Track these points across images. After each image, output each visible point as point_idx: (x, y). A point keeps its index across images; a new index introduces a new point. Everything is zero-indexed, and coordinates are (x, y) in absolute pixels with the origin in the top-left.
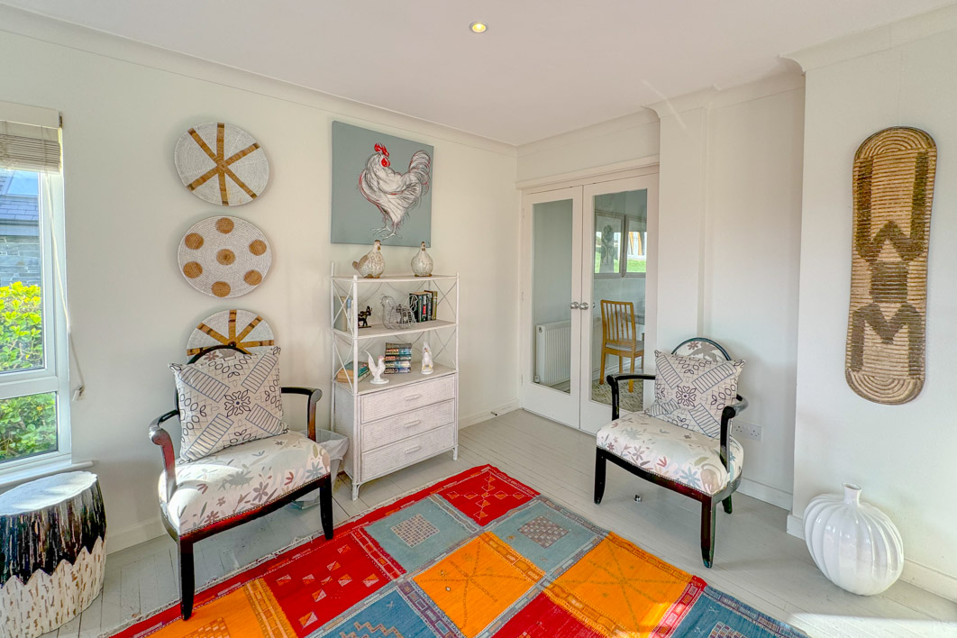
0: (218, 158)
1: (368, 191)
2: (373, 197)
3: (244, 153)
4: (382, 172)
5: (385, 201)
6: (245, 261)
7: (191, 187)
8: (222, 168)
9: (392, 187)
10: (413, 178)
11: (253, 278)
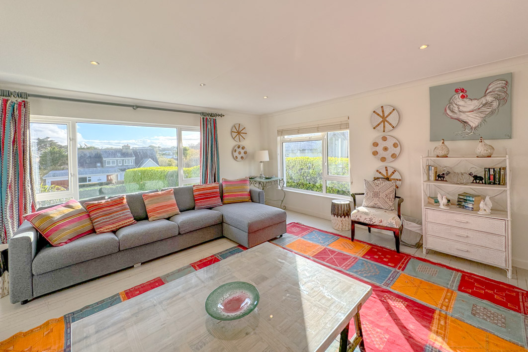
0: (383, 117)
1: (451, 114)
2: (455, 116)
3: (391, 113)
4: (461, 102)
5: (463, 117)
6: (392, 150)
7: (374, 128)
8: (384, 120)
9: (471, 108)
10: (489, 98)
11: (394, 156)
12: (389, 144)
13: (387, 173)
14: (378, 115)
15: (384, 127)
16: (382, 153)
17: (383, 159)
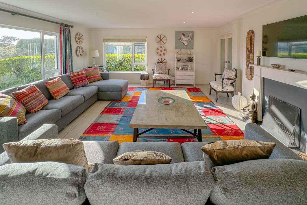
0: (160, 39)
1: (181, 41)
2: (182, 42)
3: (163, 38)
4: (183, 37)
5: (184, 42)
6: (163, 52)
7: (157, 43)
8: (161, 40)
9: (186, 40)
10: (189, 38)
11: (164, 54)
12: (162, 49)
13: (162, 60)
14: (159, 38)
15: (161, 43)
16: (160, 53)
17: (160, 55)
